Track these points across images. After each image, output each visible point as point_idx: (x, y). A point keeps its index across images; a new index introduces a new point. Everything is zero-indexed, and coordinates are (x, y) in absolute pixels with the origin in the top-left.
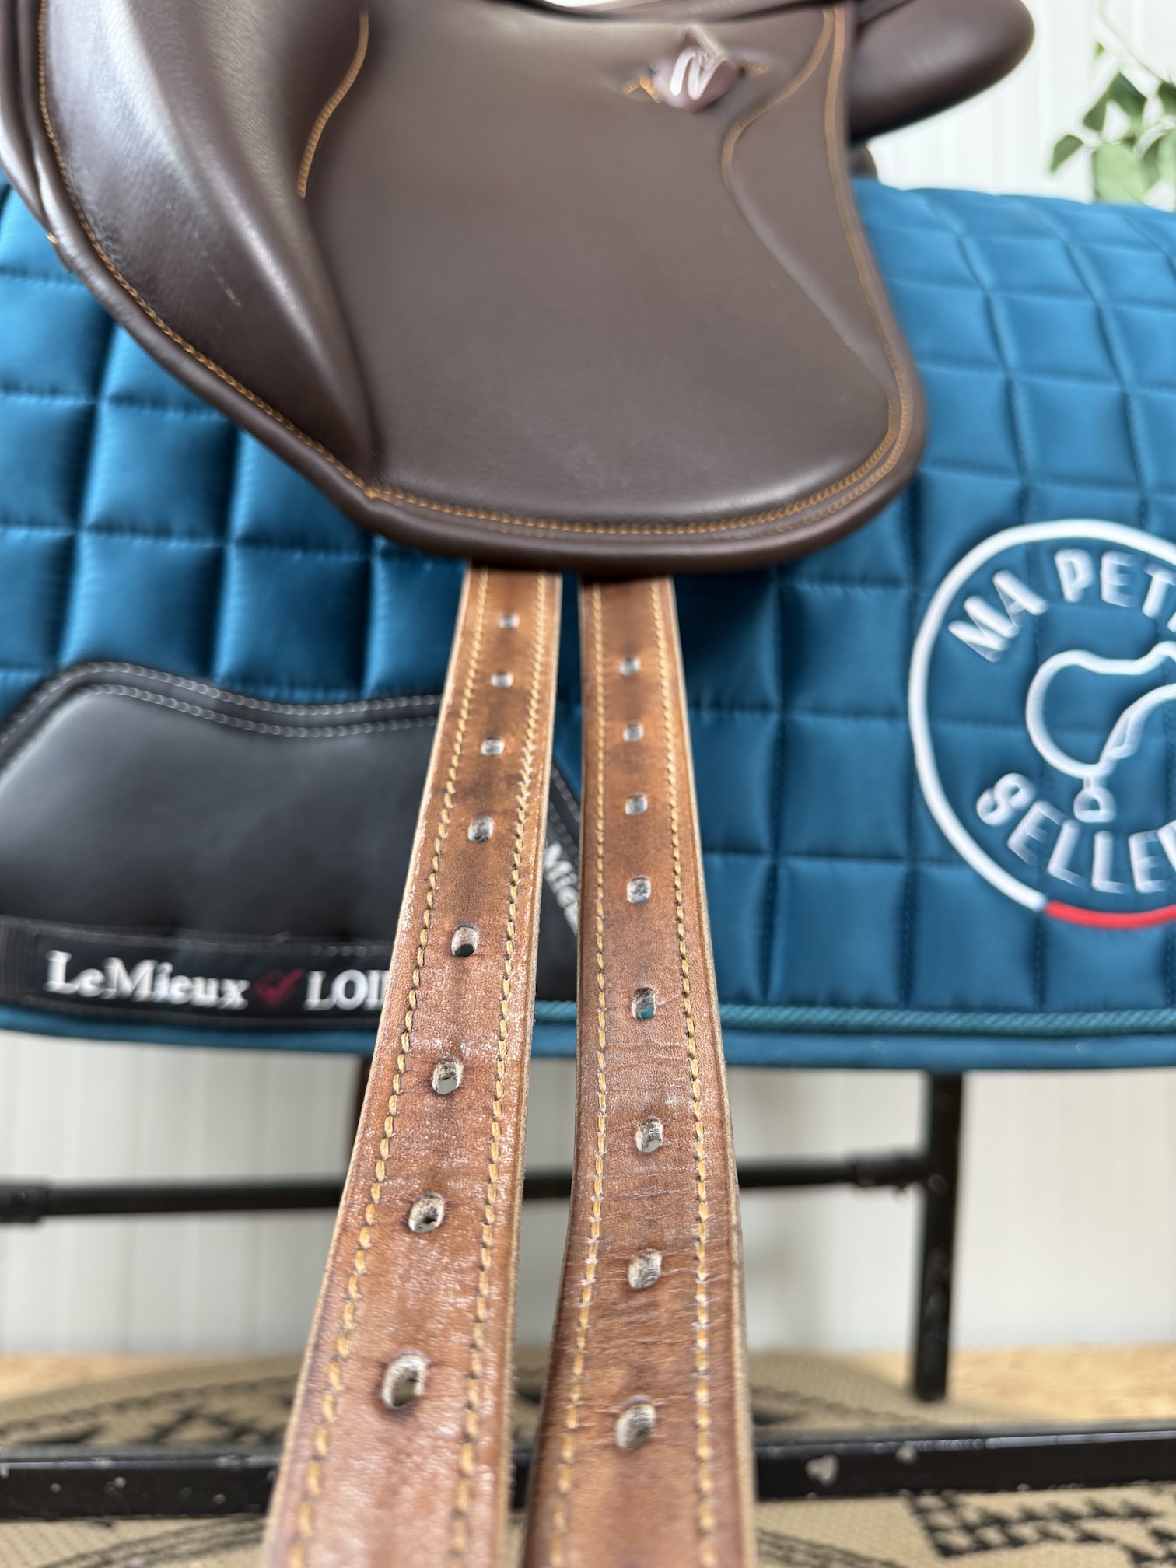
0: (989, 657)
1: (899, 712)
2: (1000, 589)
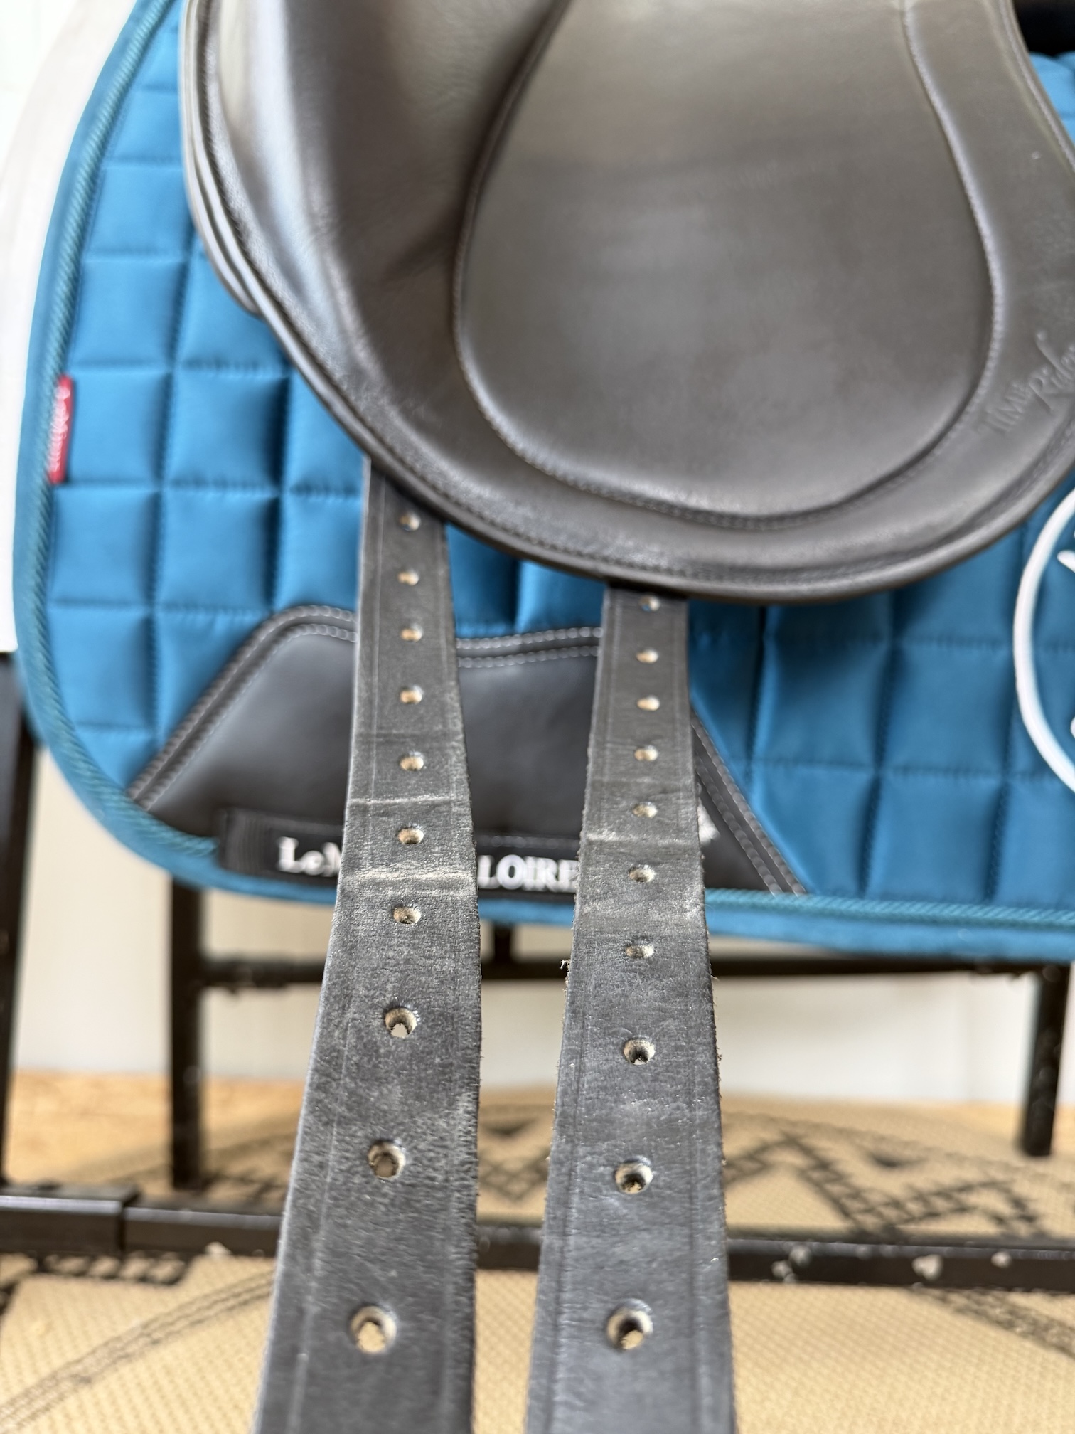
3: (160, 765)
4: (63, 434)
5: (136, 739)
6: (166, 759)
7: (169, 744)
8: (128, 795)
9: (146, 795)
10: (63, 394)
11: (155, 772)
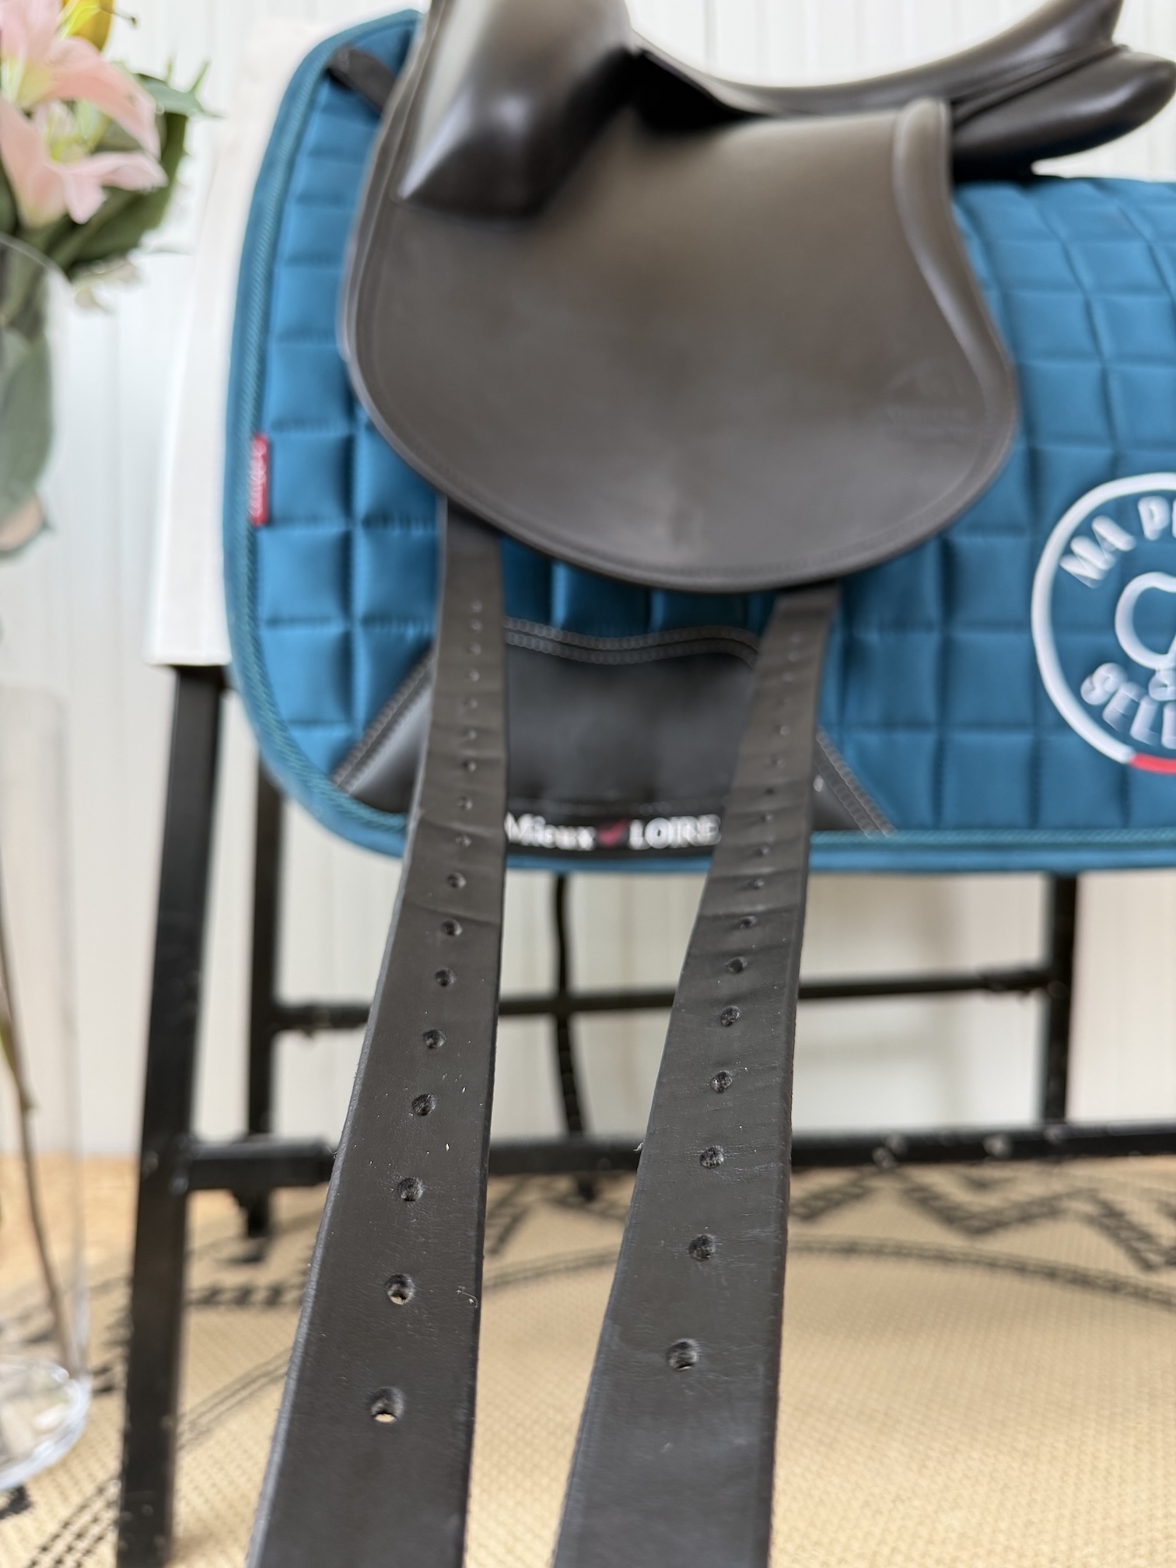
0: (1088, 584)
1: (1025, 624)
2: (1098, 533)
3: (359, 755)
4: (263, 485)
5: (338, 733)
6: (365, 749)
7: (366, 735)
8: (333, 781)
9: (347, 781)
10: (259, 452)
11: (355, 761)
